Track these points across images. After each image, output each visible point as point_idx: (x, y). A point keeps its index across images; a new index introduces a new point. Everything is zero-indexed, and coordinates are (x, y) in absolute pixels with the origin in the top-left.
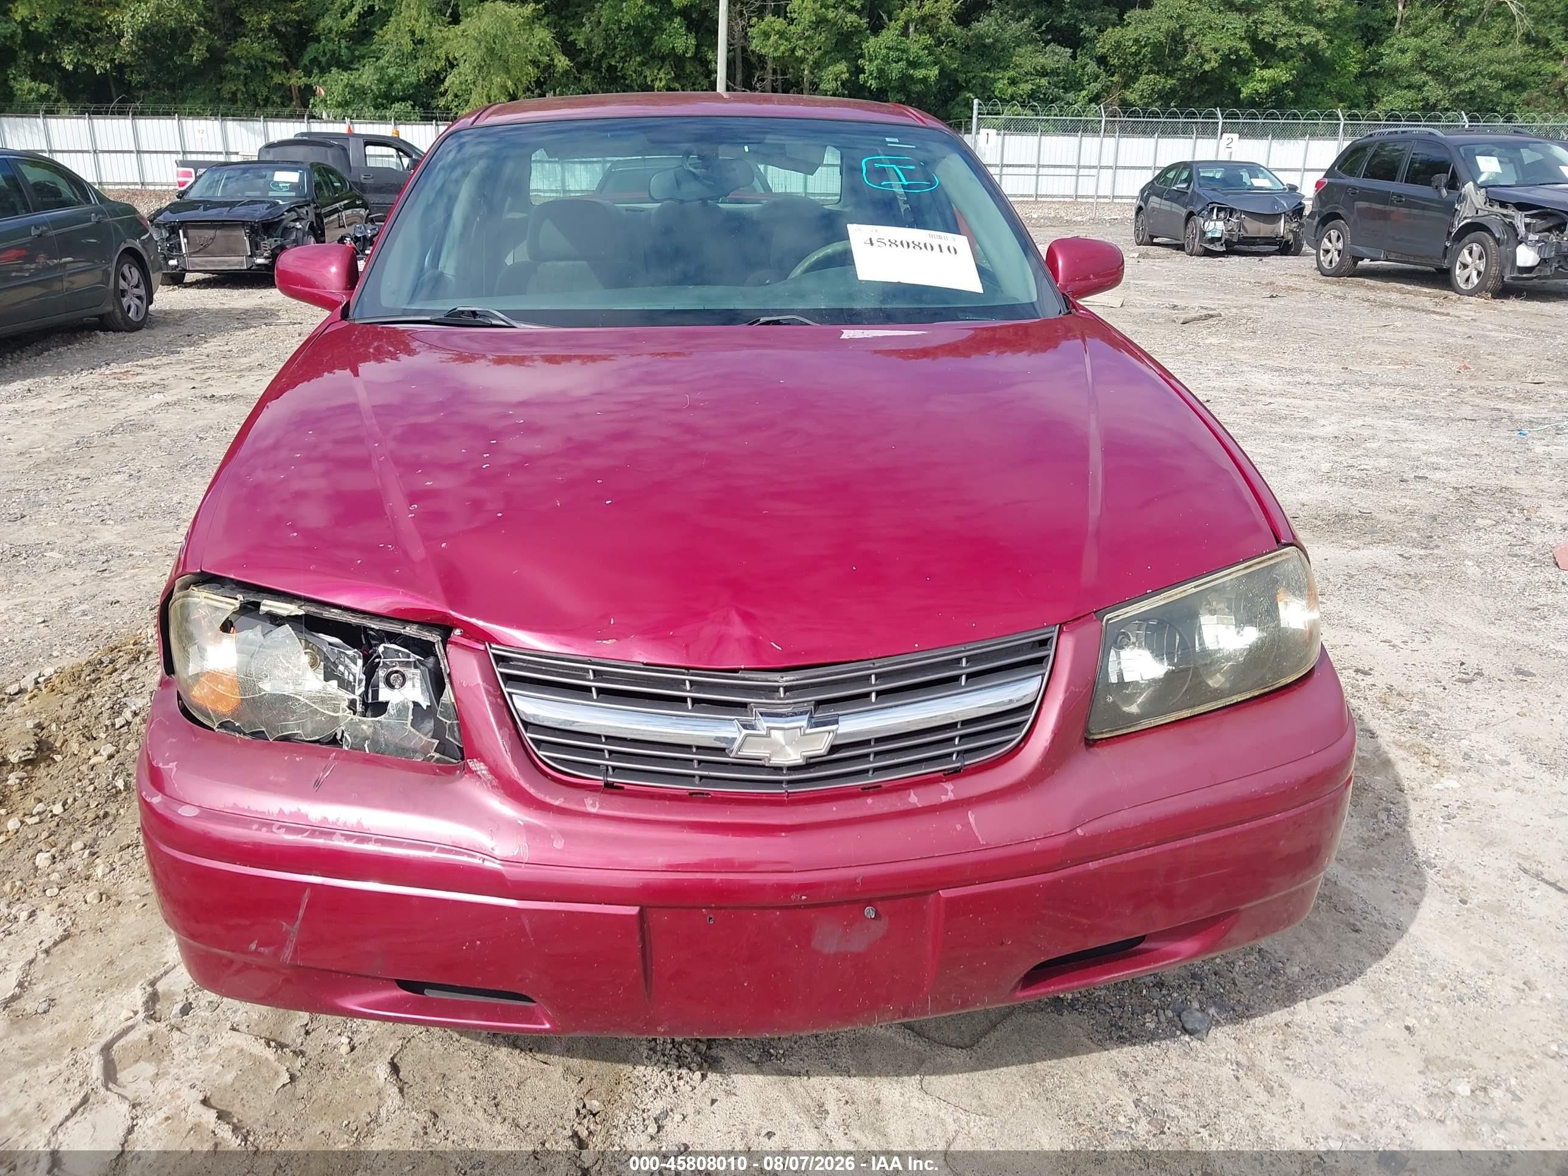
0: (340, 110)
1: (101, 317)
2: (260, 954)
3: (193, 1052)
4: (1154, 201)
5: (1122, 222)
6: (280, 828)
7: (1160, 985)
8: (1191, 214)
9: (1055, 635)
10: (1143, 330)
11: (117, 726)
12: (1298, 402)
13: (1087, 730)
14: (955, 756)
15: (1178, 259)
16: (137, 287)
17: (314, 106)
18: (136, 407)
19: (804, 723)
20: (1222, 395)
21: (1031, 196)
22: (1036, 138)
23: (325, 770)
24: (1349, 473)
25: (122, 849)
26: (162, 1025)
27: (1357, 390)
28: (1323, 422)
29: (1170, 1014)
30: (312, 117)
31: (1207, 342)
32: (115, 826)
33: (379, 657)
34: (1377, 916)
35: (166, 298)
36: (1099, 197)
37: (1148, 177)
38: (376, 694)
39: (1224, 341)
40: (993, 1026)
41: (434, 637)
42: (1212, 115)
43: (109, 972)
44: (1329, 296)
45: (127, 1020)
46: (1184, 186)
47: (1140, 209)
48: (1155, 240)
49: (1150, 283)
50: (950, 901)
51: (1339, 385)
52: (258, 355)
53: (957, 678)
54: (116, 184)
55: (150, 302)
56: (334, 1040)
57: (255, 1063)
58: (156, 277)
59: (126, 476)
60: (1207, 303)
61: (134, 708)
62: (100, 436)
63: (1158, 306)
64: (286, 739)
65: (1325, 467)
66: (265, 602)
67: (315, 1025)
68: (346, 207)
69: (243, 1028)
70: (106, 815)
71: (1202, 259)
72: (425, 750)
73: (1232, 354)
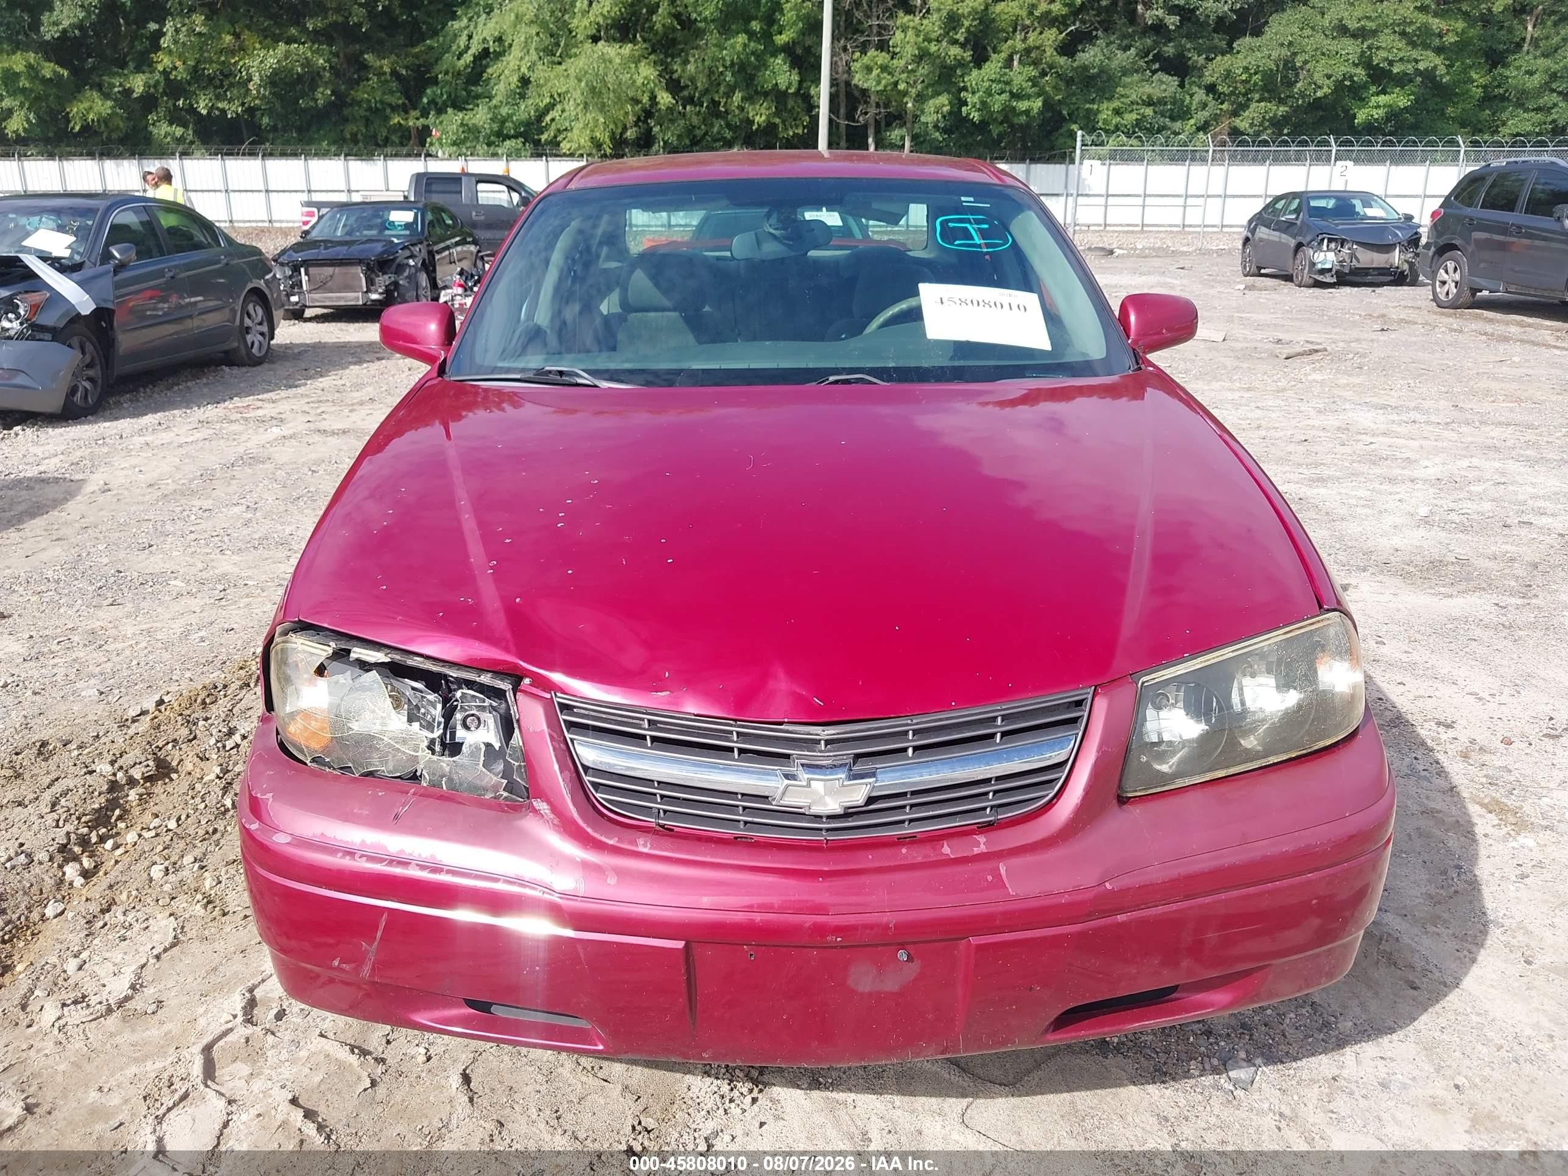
0: (455, 148)
1: (226, 352)
2: (342, 970)
3: (285, 1055)
4: (1263, 232)
5: (1230, 252)
6: (362, 856)
7: (1209, 1033)
8: (1300, 245)
9: (1090, 696)
10: (1245, 365)
11: (228, 748)
12: (1402, 441)
13: (1120, 787)
14: (988, 810)
15: (1286, 291)
16: (260, 324)
17: (431, 144)
18: (255, 440)
19: (843, 776)
20: (1321, 434)
21: (1137, 225)
22: (1143, 168)
23: (404, 805)
24: (1449, 517)
25: (228, 864)
26: (259, 1028)
27: (1464, 429)
28: (1426, 463)
29: (1215, 1062)
30: (428, 155)
31: (1310, 378)
32: (222, 842)
33: (457, 700)
34: (1438, 974)
35: (287, 333)
36: (1205, 226)
37: (1258, 206)
38: (453, 735)
39: (1326, 377)
40: (1038, 1066)
41: (505, 686)
42: (1327, 143)
43: (212, 978)
44: (1443, 329)
45: (227, 1022)
46: (1294, 217)
47: (1247, 240)
48: (1263, 271)
49: (1254, 316)
50: (980, 948)
51: (1447, 424)
52: (370, 389)
53: (992, 736)
54: (244, 222)
55: (272, 338)
56: (413, 1051)
57: (339, 1068)
58: (277, 314)
59: (244, 508)
60: (1313, 337)
61: (243, 732)
62: (222, 469)
63: (1261, 341)
64: (371, 774)
65: (1423, 511)
66: (355, 649)
67: (396, 1035)
68: (457, 244)
69: (330, 1035)
70: (215, 831)
71: (1311, 290)
72: (495, 788)
73: (1335, 391)
